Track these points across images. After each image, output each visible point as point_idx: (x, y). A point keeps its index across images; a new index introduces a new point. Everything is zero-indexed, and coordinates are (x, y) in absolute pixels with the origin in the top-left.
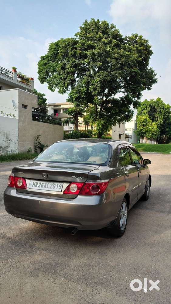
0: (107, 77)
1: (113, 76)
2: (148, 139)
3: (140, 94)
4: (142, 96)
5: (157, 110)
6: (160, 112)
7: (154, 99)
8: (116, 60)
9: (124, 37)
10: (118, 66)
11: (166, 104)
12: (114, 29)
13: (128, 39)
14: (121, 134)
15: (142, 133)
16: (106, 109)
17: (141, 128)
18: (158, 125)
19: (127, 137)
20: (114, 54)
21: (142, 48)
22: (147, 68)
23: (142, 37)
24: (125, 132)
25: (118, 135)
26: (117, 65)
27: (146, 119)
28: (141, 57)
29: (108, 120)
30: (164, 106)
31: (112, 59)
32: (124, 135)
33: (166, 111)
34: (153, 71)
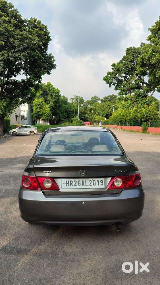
0: (11, 58)
1: (17, 57)
2: (43, 120)
3: (40, 78)
4: (42, 80)
5: (48, 93)
6: (51, 96)
7: (45, 83)
8: (19, 41)
9: (23, 19)
10: (22, 48)
11: (56, 89)
12: (13, 9)
13: (27, 22)
14: (18, 116)
15: (39, 115)
16: (7, 90)
17: (38, 110)
18: (50, 108)
19: (23, 118)
20: (17, 35)
21: (42, 32)
22: (46, 53)
23: (41, 22)
24: (20, 113)
25: (15, 116)
26: (20, 46)
27: (42, 102)
28: (42, 41)
29: (11, 102)
30: (54, 90)
31: (15, 39)
32: (20, 116)
33: (56, 95)
34: (52, 57)
